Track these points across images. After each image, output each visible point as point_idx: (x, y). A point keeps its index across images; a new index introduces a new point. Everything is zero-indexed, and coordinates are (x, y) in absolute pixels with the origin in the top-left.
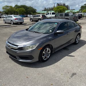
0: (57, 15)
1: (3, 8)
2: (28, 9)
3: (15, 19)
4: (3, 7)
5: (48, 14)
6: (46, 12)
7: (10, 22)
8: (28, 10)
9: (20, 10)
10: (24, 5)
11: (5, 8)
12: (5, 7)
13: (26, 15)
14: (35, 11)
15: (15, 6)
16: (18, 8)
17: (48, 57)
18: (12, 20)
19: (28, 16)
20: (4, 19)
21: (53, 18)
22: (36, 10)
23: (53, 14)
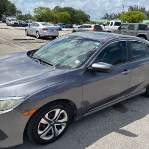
0: (122, 27)
1: (35, 11)
2: (77, 14)
3: (44, 29)
4: (35, 9)
5: (108, 24)
6: (106, 21)
7: (34, 34)
8: (75, 15)
9: (62, 15)
10: (70, 7)
11: (38, 11)
12: (38, 8)
13: (69, 25)
14: (87, 18)
15: (56, 7)
16: (60, 11)
17: (61, 131)
18: (37, 31)
19: (74, 26)
20: (27, 28)
21: (114, 31)
22: (90, 17)
23: (117, 24)
